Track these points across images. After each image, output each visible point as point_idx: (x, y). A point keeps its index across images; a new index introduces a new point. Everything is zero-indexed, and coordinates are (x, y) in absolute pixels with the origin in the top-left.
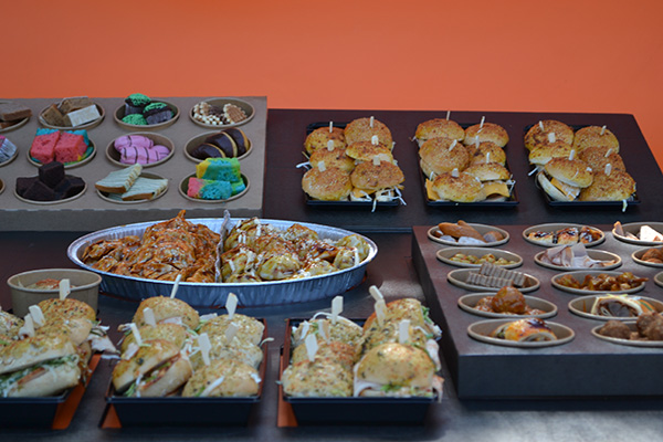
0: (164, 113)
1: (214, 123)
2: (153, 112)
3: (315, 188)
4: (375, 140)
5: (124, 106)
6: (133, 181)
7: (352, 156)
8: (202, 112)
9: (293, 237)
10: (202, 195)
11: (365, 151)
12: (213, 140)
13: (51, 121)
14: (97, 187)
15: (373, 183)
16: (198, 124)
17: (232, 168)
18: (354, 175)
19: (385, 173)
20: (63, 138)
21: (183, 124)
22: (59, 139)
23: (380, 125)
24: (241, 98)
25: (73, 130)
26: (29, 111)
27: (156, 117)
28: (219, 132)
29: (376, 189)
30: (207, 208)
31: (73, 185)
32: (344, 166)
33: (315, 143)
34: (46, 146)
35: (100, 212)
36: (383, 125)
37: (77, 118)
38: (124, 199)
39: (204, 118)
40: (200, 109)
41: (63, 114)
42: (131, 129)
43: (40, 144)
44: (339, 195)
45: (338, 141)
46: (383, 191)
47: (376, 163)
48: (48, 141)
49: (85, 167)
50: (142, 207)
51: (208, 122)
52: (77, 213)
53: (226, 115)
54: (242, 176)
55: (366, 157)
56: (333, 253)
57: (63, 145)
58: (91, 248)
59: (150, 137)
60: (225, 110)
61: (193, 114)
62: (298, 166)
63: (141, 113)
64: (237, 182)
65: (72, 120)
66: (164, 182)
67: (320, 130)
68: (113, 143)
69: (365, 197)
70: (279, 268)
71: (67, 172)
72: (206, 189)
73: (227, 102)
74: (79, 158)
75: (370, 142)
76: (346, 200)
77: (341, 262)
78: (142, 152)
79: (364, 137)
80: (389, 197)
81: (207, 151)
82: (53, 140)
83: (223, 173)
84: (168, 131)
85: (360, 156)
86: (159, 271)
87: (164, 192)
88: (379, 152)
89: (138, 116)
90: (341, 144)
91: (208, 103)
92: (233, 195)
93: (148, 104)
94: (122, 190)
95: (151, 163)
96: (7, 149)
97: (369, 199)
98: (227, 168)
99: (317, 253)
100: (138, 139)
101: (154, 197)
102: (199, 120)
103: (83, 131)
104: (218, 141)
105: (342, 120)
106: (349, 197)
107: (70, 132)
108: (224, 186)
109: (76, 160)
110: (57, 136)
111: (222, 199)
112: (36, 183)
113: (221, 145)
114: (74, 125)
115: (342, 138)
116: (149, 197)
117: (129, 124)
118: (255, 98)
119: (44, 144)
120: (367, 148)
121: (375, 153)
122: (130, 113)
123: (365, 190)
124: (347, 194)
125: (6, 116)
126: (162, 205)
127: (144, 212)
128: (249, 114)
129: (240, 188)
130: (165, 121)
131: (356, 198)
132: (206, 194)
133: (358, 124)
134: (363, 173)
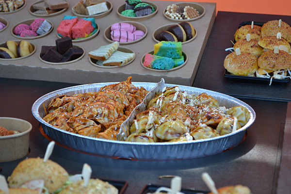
0: (146, 10)
1: (177, 18)
2: (139, 9)
3: (232, 66)
4: (279, 35)
5: (125, 5)
6: (111, 53)
7: (261, 46)
8: (172, 10)
9: (199, 103)
10: (152, 66)
11: (271, 43)
12: (172, 29)
13: (78, 11)
14: (89, 55)
15: (272, 66)
16: (167, 18)
17: (176, 49)
18: (260, 59)
19: (281, 59)
20: (79, 22)
21: (159, 17)
22: (77, 22)
23: (286, 25)
24: (199, 3)
25: (87, 18)
26: (67, 4)
27: (141, 12)
28: (177, 24)
29: (274, 70)
30: (155, 75)
31: (74, 53)
32: (255, 52)
33: (240, 35)
34: (67, 27)
35: (87, 72)
36: (288, 26)
37: (92, 10)
38: (105, 65)
39: (171, 15)
40: (170, 9)
41: (85, 6)
42: (125, 19)
43: (63, 25)
44: (248, 72)
45: (256, 35)
46: (279, 72)
47: (276, 52)
48: (69, 24)
49: (89, 42)
50: (113, 71)
51: (173, 17)
52: (72, 71)
53: (185, 13)
54: (183, 54)
55: (270, 47)
56: (217, 121)
57: (77, 27)
58: (55, 100)
59: (134, 25)
60: (185, 10)
61: (166, 11)
62: (226, 50)
63: (133, 9)
64: (179, 58)
65: (89, 11)
66: (131, 55)
67: (245, 27)
68: (111, 27)
69: (266, 75)
70: (170, 131)
71: (74, 44)
72: (155, 62)
73: (187, 5)
74: (86, 35)
75: (276, 37)
76: (253, 76)
77: (222, 129)
78: (124, 34)
79: (272, 33)
80: (283, 76)
81: (165, 36)
82: (72, 23)
83: (170, 52)
84: (147, 22)
85: (267, 46)
86: (84, 124)
87: (130, 62)
88: (280, 44)
89: (131, 11)
90: (257, 36)
91: (177, 5)
92: (175, 67)
93: (139, 3)
94: (103, 59)
95: (129, 42)
96: (44, 27)
97: (268, 76)
98: (173, 49)
99: (206, 120)
100: (126, 26)
101: (122, 65)
102: (168, 16)
103: (93, 18)
104: (174, 30)
105: (260, 20)
106: (255, 74)
107: (85, 18)
108: (167, 61)
109: (84, 37)
110: (75, 21)
111: (165, 70)
112: (50, 50)
113: (176, 32)
114: (90, 14)
115: (259, 32)
116: (119, 65)
117: (124, 16)
118: (208, 3)
119: (66, 25)
120: (273, 40)
121: (277, 45)
122: (128, 9)
123: (266, 70)
124: (254, 72)
125: (52, 7)
126: (126, 71)
127: (114, 75)
128: (200, 13)
129: (180, 63)
130: (146, 15)
131: (260, 75)
132: (155, 66)
133: (270, 24)
134: (266, 58)
